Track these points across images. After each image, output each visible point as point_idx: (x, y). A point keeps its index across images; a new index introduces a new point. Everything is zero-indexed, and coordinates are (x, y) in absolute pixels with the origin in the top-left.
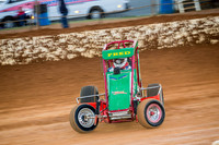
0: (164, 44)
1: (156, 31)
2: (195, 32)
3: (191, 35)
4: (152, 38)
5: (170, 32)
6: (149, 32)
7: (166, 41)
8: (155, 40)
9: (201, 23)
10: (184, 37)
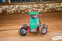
0: (8, 12)
1: (6, 8)
2: (17, 9)
3: (16, 10)
4: (5, 10)
5: (10, 9)
6: (4, 8)
7: (9, 11)
8: (6, 11)
9: (19, 7)
10: (14, 10)
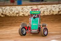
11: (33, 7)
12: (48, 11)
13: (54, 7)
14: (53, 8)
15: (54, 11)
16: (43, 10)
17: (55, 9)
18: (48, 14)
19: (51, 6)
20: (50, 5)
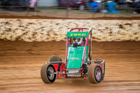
11: (11, 22)
12: (45, 32)
13: (57, 24)
14: (55, 26)
15: (58, 33)
16: (32, 30)
17: (60, 28)
18: (44, 39)
19: (51, 22)
20: (50, 20)
